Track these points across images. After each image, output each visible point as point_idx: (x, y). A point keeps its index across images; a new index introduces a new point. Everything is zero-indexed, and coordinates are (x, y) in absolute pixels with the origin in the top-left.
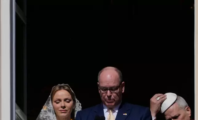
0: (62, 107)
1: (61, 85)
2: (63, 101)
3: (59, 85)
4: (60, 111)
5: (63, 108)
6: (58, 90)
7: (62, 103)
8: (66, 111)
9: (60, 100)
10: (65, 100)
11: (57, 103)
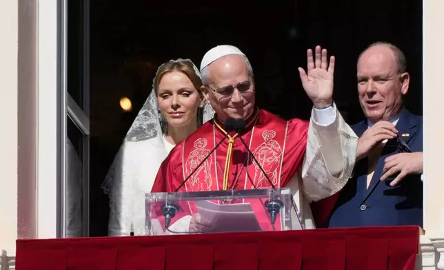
0: (172, 107)
1: (176, 61)
2: (175, 94)
3: (172, 61)
4: (171, 113)
5: (175, 109)
6: (167, 72)
7: (174, 99)
8: (181, 114)
9: (170, 93)
10: (180, 92)
11: (165, 97)
